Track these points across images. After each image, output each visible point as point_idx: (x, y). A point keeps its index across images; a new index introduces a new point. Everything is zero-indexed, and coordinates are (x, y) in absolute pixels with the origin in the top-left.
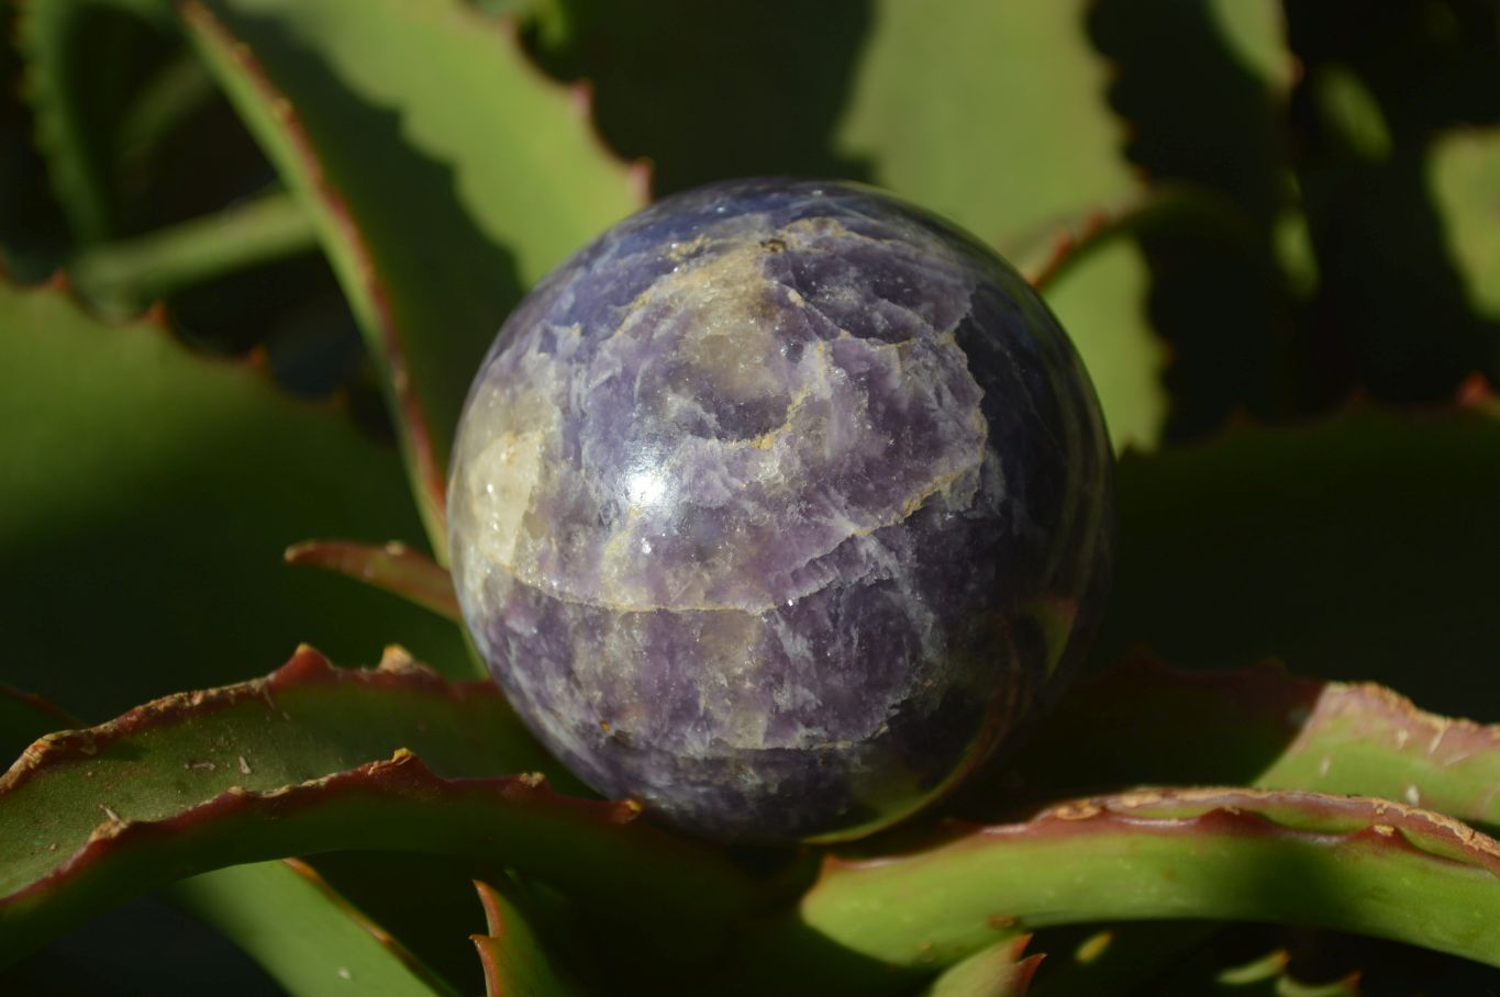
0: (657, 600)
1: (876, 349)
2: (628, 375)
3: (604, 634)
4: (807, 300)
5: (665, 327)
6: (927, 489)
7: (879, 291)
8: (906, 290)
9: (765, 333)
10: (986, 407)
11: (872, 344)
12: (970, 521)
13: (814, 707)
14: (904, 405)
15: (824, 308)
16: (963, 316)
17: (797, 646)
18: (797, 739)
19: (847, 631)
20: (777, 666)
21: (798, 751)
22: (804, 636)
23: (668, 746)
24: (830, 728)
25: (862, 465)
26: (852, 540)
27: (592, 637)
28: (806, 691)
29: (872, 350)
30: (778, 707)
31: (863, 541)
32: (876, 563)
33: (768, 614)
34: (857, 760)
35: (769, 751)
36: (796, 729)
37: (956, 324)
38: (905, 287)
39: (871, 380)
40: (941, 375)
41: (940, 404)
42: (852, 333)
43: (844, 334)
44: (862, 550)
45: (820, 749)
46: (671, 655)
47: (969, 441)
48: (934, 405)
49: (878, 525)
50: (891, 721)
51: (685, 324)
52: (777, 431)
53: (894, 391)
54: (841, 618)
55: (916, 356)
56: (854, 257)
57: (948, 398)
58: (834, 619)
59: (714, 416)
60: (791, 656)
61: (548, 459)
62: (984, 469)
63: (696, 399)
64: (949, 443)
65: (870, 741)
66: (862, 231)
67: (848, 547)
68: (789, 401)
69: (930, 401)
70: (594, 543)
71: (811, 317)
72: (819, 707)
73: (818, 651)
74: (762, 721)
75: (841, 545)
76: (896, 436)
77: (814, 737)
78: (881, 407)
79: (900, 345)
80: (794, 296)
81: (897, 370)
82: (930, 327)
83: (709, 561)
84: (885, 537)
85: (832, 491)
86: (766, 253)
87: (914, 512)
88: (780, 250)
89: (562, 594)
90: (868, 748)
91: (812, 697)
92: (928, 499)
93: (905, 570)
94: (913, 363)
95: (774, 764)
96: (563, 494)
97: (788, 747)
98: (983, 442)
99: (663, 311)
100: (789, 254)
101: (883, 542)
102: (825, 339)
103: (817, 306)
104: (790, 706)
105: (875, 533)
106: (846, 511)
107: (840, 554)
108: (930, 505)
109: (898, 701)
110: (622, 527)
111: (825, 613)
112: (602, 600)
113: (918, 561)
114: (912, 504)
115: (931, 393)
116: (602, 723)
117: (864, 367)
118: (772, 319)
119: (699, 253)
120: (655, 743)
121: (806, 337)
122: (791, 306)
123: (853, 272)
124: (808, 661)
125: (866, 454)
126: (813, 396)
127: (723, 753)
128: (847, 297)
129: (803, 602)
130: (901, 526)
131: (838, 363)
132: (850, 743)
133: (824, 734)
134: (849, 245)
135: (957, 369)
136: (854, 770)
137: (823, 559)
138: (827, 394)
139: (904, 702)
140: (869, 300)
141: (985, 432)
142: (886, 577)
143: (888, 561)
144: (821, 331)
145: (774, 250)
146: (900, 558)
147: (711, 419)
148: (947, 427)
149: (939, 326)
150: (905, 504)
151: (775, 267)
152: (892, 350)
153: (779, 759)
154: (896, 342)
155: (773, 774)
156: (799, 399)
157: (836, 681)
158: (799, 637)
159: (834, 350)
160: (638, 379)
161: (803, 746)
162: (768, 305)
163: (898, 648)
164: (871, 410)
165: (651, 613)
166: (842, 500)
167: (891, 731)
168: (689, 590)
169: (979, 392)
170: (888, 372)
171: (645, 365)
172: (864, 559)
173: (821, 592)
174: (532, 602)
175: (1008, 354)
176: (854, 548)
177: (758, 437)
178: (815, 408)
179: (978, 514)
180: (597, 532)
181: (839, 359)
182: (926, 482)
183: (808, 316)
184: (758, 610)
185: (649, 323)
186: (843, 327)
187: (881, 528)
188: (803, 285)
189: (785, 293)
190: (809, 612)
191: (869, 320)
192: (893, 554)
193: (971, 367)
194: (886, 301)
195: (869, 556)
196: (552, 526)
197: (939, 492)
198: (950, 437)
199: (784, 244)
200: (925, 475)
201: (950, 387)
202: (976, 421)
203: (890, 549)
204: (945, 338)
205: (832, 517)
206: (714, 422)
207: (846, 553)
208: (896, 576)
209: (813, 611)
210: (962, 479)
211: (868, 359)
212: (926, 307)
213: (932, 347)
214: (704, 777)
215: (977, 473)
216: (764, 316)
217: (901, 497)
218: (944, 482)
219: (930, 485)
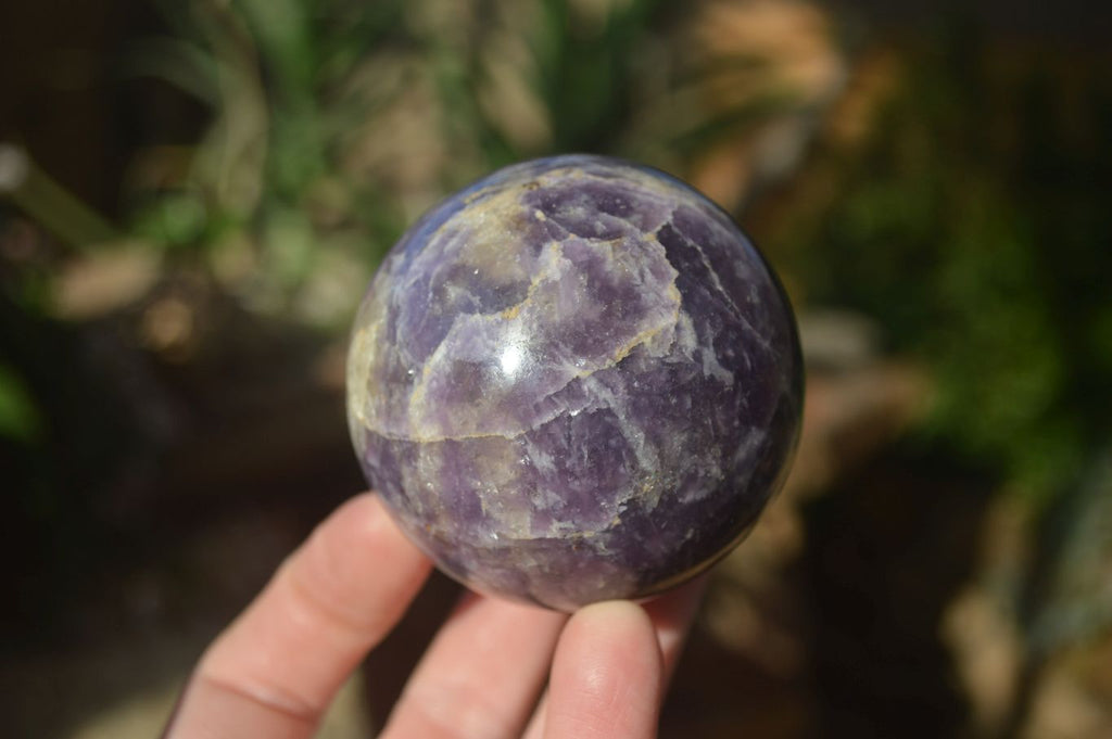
0: (444, 433)
1: (595, 245)
2: (427, 277)
3: (416, 460)
4: (548, 216)
5: (453, 243)
6: (633, 341)
7: (602, 208)
8: (622, 207)
9: (517, 239)
10: (679, 283)
11: (592, 242)
12: (668, 364)
13: (562, 506)
14: (616, 282)
15: (561, 221)
16: (664, 223)
17: (544, 461)
18: (554, 530)
19: (579, 449)
20: (530, 476)
21: (556, 539)
22: (547, 453)
23: (469, 540)
24: (576, 521)
25: (583, 326)
26: (577, 380)
27: (410, 464)
28: (554, 494)
29: (592, 245)
30: (535, 507)
31: (585, 380)
32: (596, 397)
33: (520, 437)
34: (601, 545)
35: (535, 540)
36: (552, 524)
37: (659, 228)
38: (621, 204)
39: (591, 266)
40: (645, 261)
41: (643, 281)
42: (578, 235)
43: (573, 237)
44: (585, 388)
45: (571, 538)
46: (459, 472)
47: (666, 307)
48: (638, 282)
49: (596, 369)
50: (622, 516)
51: (467, 238)
52: (521, 305)
53: (607, 273)
54: (573, 438)
55: (625, 249)
56: (589, 189)
57: (649, 277)
58: (569, 439)
59: (478, 298)
60: (538, 467)
61: (379, 342)
62: (678, 327)
63: (467, 288)
64: (649, 309)
65: (608, 531)
66: (596, 174)
67: (575, 385)
68: (530, 283)
69: (635, 279)
70: (405, 394)
71: (550, 228)
72: (565, 506)
73: (558, 463)
74: (527, 519)
75: (569, 384)
76: (609, 303)
77: (565, 529)
78: (597, 284)
79: (613, 242)
80: (539, 214)
81: (610, 258)
82: (637, 230)
83: (477, 401)
84: (602, 378)
85: (561, 346)
86: (526, 191)
87: (624, 359)
88: (535, 188)
89: (390, 434)
90: (608, 536)
91: (558, 498)
92: (633, 349)
93: (619, 402)
94: (622, 253)
95: (543, 550)
96: (386, 365)
97: (548, 537)
98: (677, 308)
99: (453, 234)
100: (540, 189)
101: (601, 381)
102: (559, 240)
103: (554, 219)
104: (545, 507)
105: (594, 374)
106: (571, 360)
107: (569, 391)
108: (635, 354)
109: (624, 500)
110: (421, 382)
111: (561, 435)
112: (413, 437)
113: (628, 394)
114: (621, 352)
115: (636, 273)
116: (426, 525)
117: (585, 257)
118: (522, 230)
119: (483, 196)
120: (460, 538)
121: (545, 239)
122: (537, 221)
123: (585, 197)
124: (552, 472)
125: (585, 318)
126: (547, 279)
127: (506, 544)
128: (578, 212)
129: (545, 427)
130: (614, 369)
131: (566, 256)
132: (593, 533)
133: (573, 526)
134: (585, 182)
135: (657, 258)
136: (600, 553)
137: (556, 395)
138: (557, 277)
139: (629, 500)
140: (594, 214)
141: (679, 301)
142: (604, 407)
143: (606, 394)
144: (556, 235)
145: (531, 188)
146: (614, 392)
147: (476, 300)
148: (648, 298)
149: (645, 228)
150: (617, 352)
151: (529, 198)
152: (607, 245)
153: (544, 546)
154: (610, 239)
155: (544, 558)
156: (536, 281)
157: (575, 485)
158: (544, 454)
159: (565, 247)
160: (432, 279)
161: (559, 536)
162: (519, 222)
163: (619, 459)
164: (590, 284)
165: (441, 442)
166: (569, 351)
167: (624, 524)
168: (465, 423)
169: (674, 273)
170: (603, 261)
171: (438, 269)
172: (587, 394)
173: (557, 419)
174: (375, 442)
175: (699, 248)
176: (580, 387)
177: (507, 310)
178: (550, 287)
179: (674, 360)
180: (405, 387)
181: (566, 253)
182: (632, 336)
183: (547, 226)
184: (511, 435)
185: (444, 242)
186: (571, 232)
187: (599, 370)
188: (548, 208)
189: (534, 213)
190: (549, 435)
191: (592, 227)
192: (609, 390)
193: (667, 256)
194: (605, 214)
195: (590, 391)
196: (382, 386)
197: (643, 343)
198: (651, 304)
199: (538, 184)
200: (632, 332)
201: (651, 270)
202: (672, 294)
203: (607, 386)
204: (650, 238)
205: (561, 364)
206: (478, 302)
207: (573, 390)
208: (612, 405)
209: (553, 434)
210: (661, 334)
211: (589, 251)
212: (636, 217)
213: (638, 243)
214: (497, 562)
215: (672, 329)
216: (518, 229)
217: (613, 348)
218: (647, 336)
219: (635, 338)
